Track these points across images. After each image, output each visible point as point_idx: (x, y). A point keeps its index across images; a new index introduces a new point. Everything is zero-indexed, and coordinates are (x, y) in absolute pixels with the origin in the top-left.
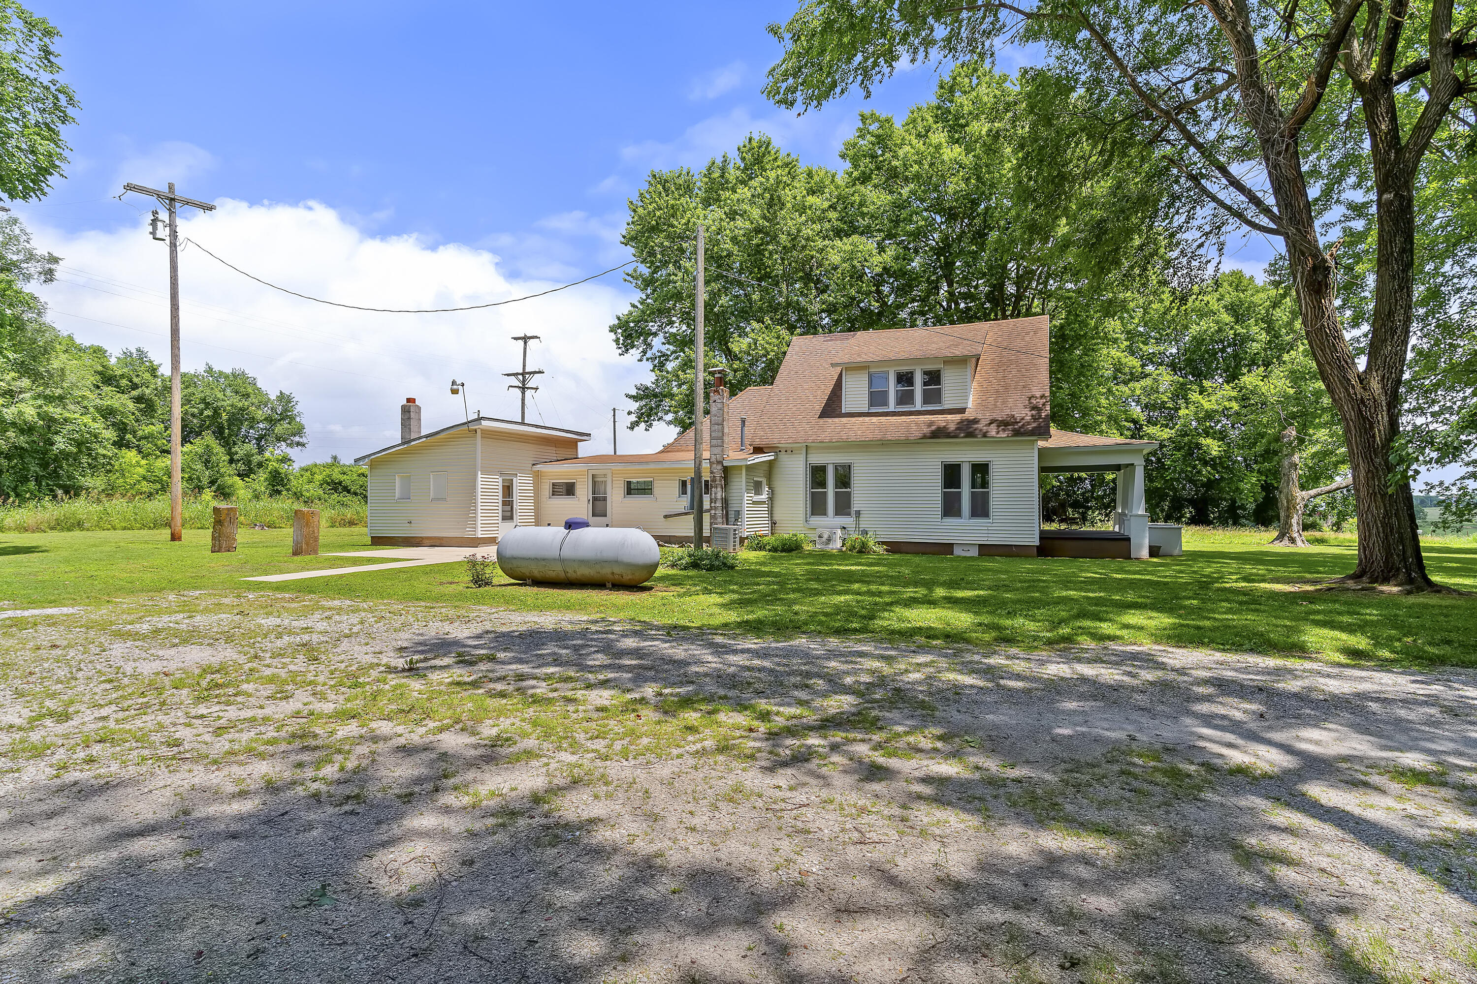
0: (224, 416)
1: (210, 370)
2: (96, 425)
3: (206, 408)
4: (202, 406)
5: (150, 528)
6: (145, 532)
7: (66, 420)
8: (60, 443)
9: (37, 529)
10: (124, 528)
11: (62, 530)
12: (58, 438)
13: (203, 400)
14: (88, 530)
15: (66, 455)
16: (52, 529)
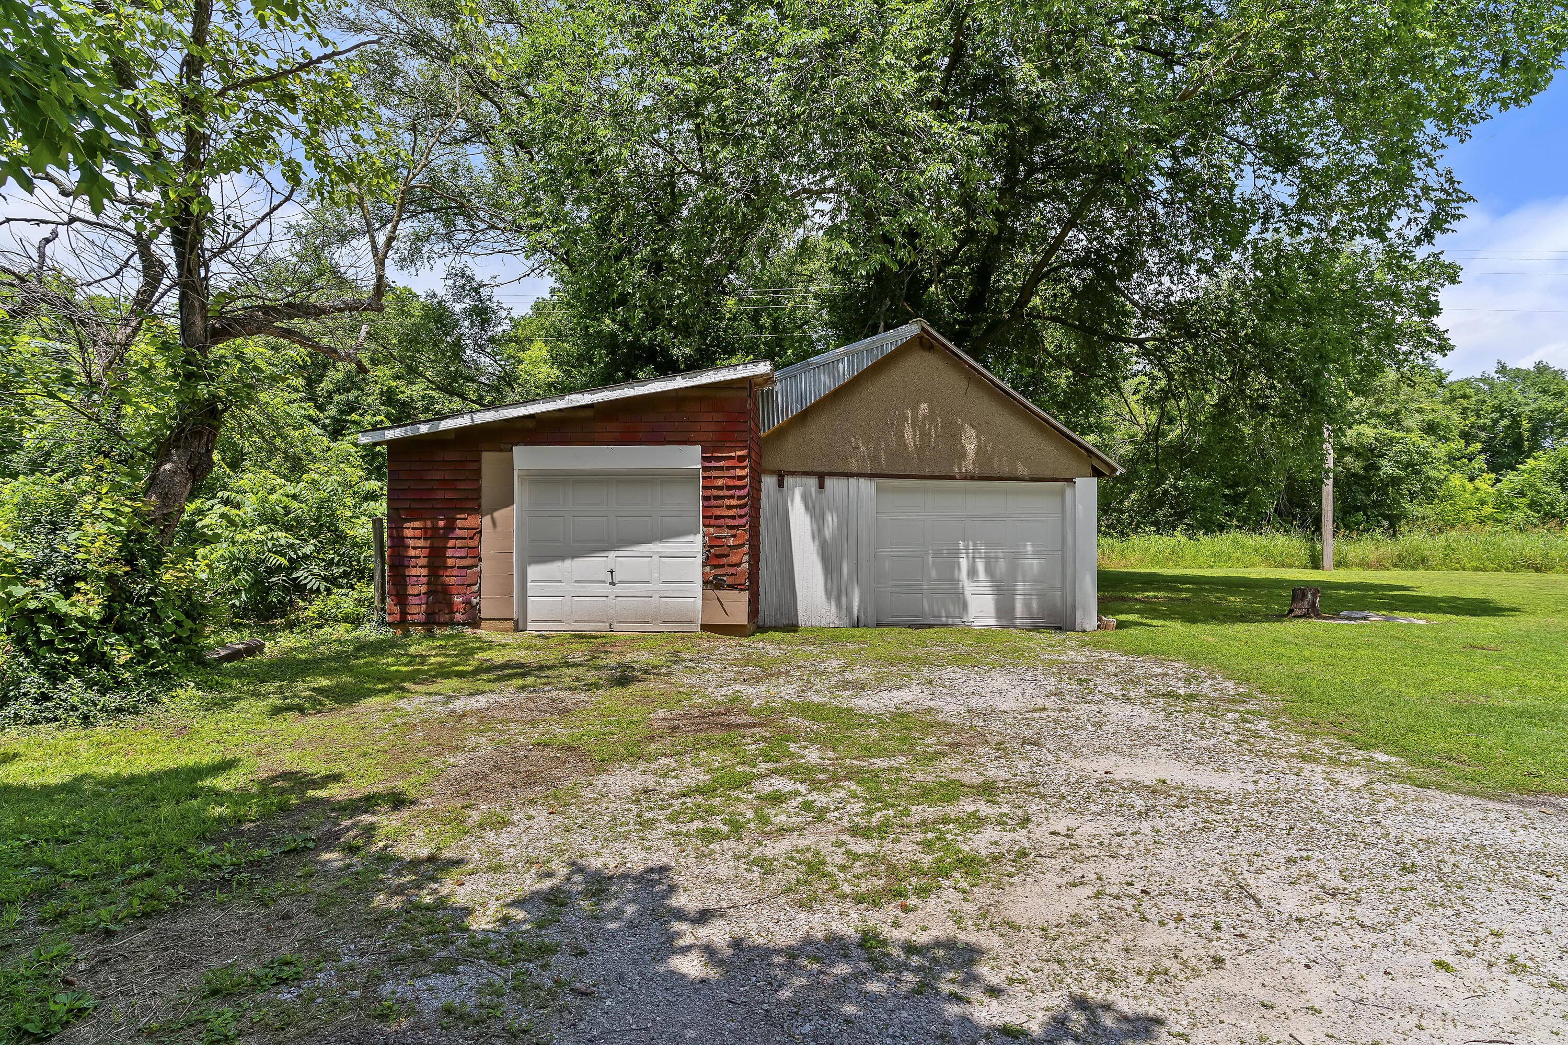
0: (1525, 425)
1: (1503, 369)
2: (1426, 444)
3: (1502, 417)
4: (1495, 415)
5: (1507, 570)
6: (1504, 575)
7: (1391, 440)
8: (1387, 468)
9: (1379, 565)
10: (1476, 569)
11: (1405, 567)
12: (1384, 462)
13: (1499, 409)
14: (1433, 569)
15: (1395, 481)
16: (1395, 566)
